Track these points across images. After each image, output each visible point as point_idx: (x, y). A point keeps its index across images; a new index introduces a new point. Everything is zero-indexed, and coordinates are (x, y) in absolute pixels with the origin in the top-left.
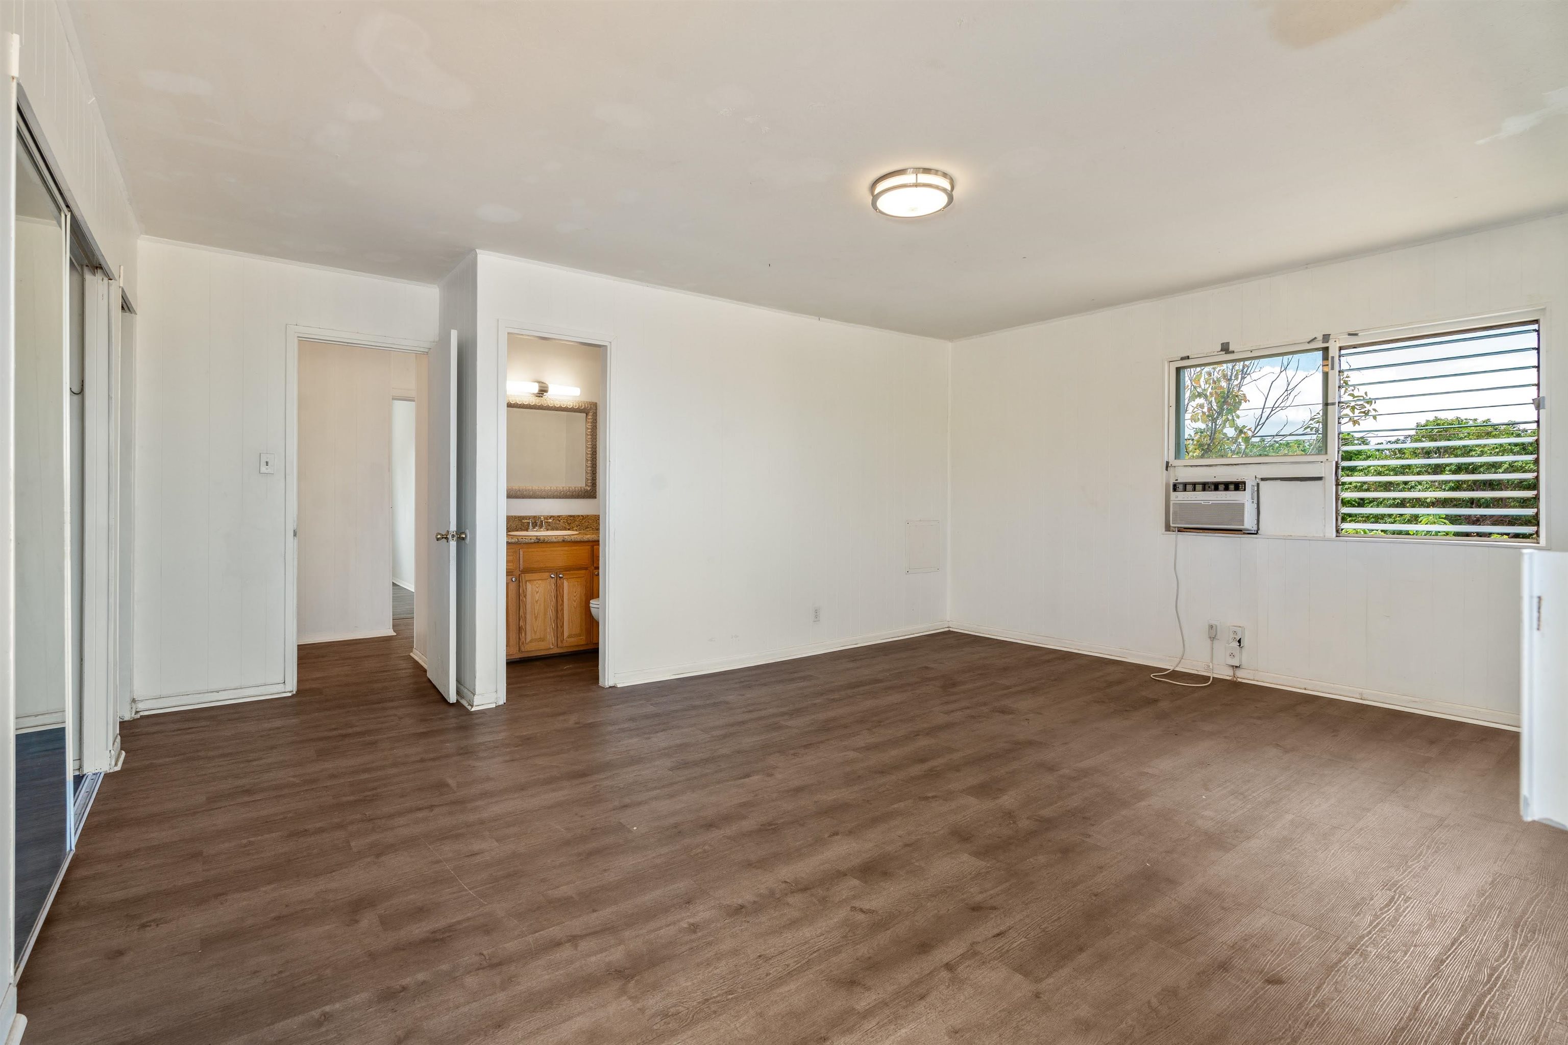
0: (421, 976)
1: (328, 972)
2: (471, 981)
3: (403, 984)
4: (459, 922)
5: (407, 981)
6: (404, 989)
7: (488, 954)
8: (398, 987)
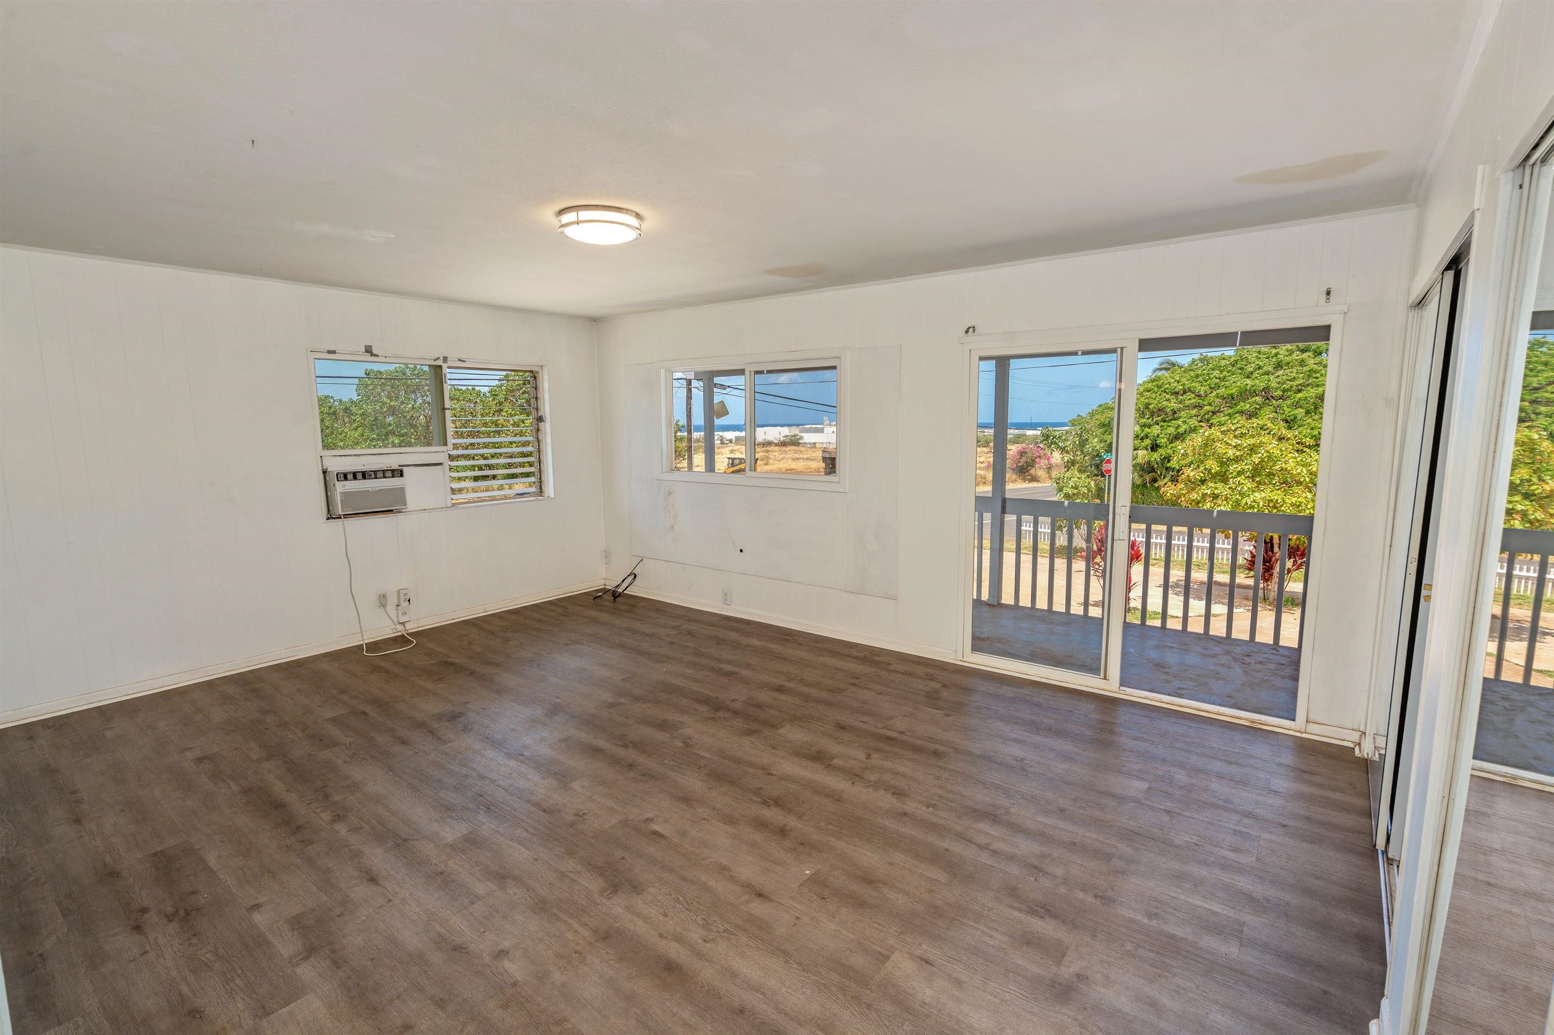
0: (1081, 895)
1: (1129, 947)
2: (1059, 872)
3: (1093, 899)
4: (1019, 910)
5: (1090, 899)
6: (1096, 897)
7: (1033, 877)
8: (1098, 900)
